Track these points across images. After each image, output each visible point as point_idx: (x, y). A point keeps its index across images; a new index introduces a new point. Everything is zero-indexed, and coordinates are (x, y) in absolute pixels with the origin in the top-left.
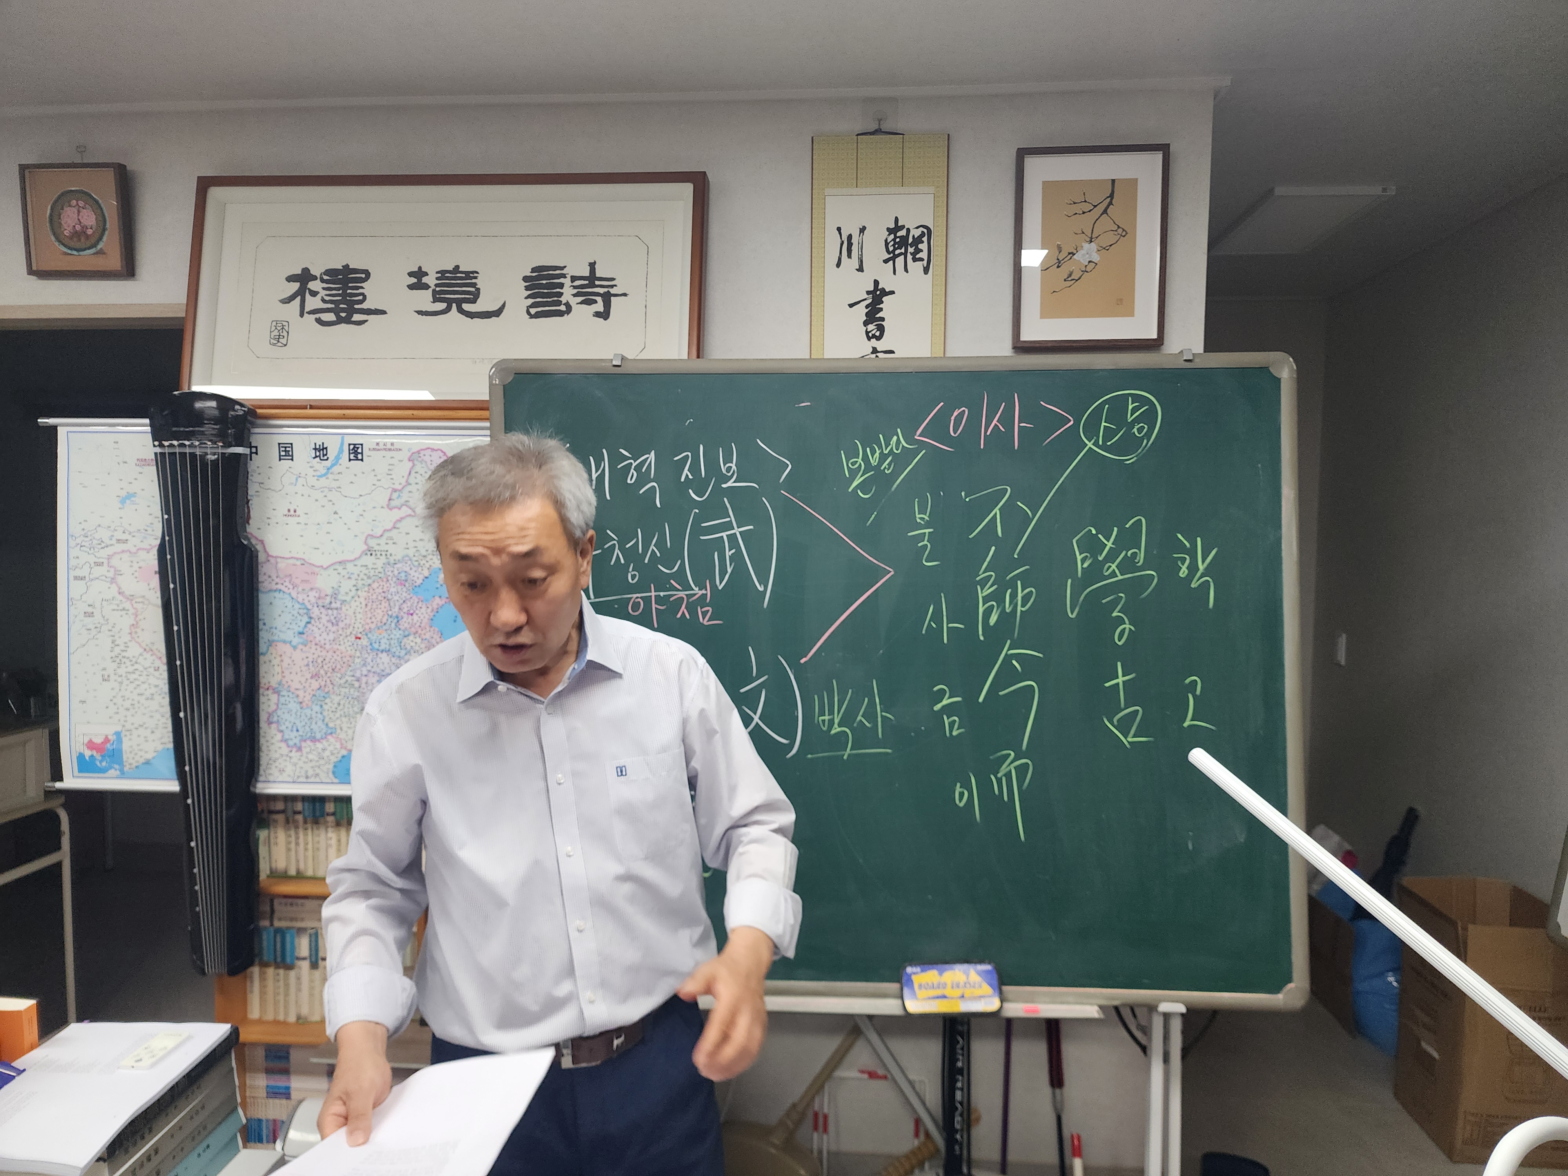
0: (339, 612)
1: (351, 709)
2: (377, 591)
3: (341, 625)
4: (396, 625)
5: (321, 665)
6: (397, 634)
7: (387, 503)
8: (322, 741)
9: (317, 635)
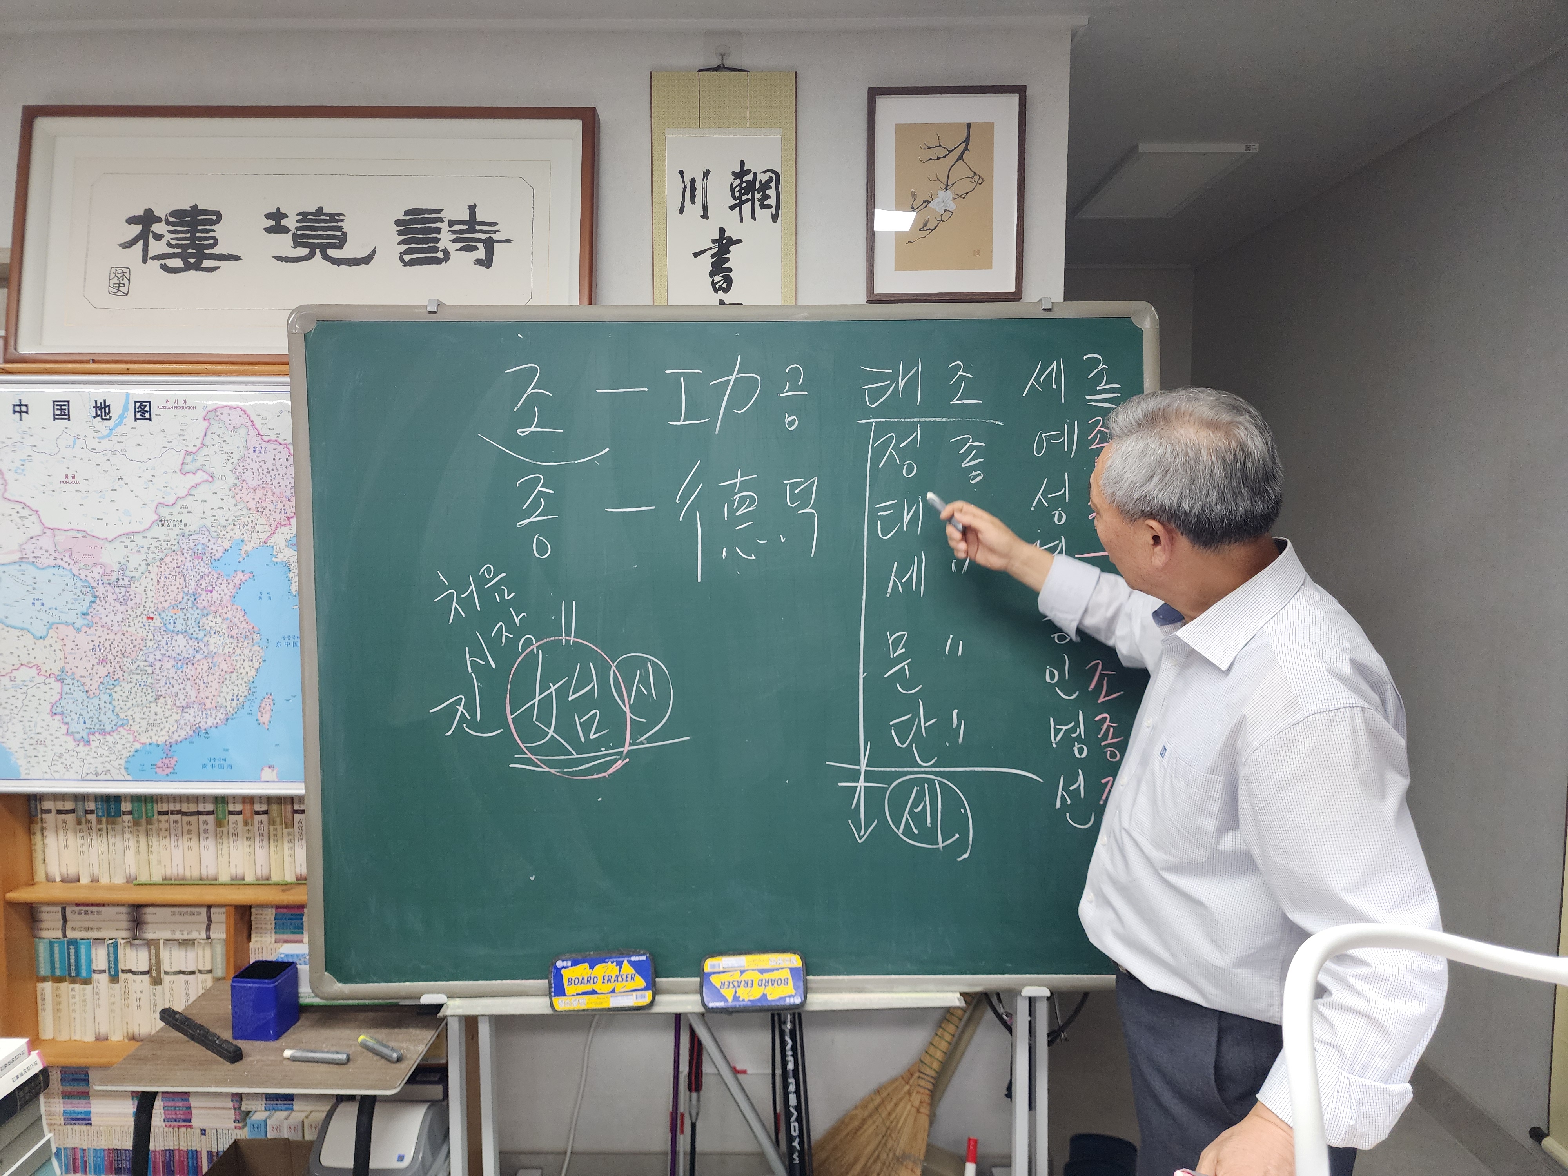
0: (128, 589)
1: (144, 697)
2: (170, 565)
3: (131, 604)
4: (193, 604)
5: (108, 650)
6: (195, 613)
7: (180, 467)
8: (111, 733)
9: (103, 616)
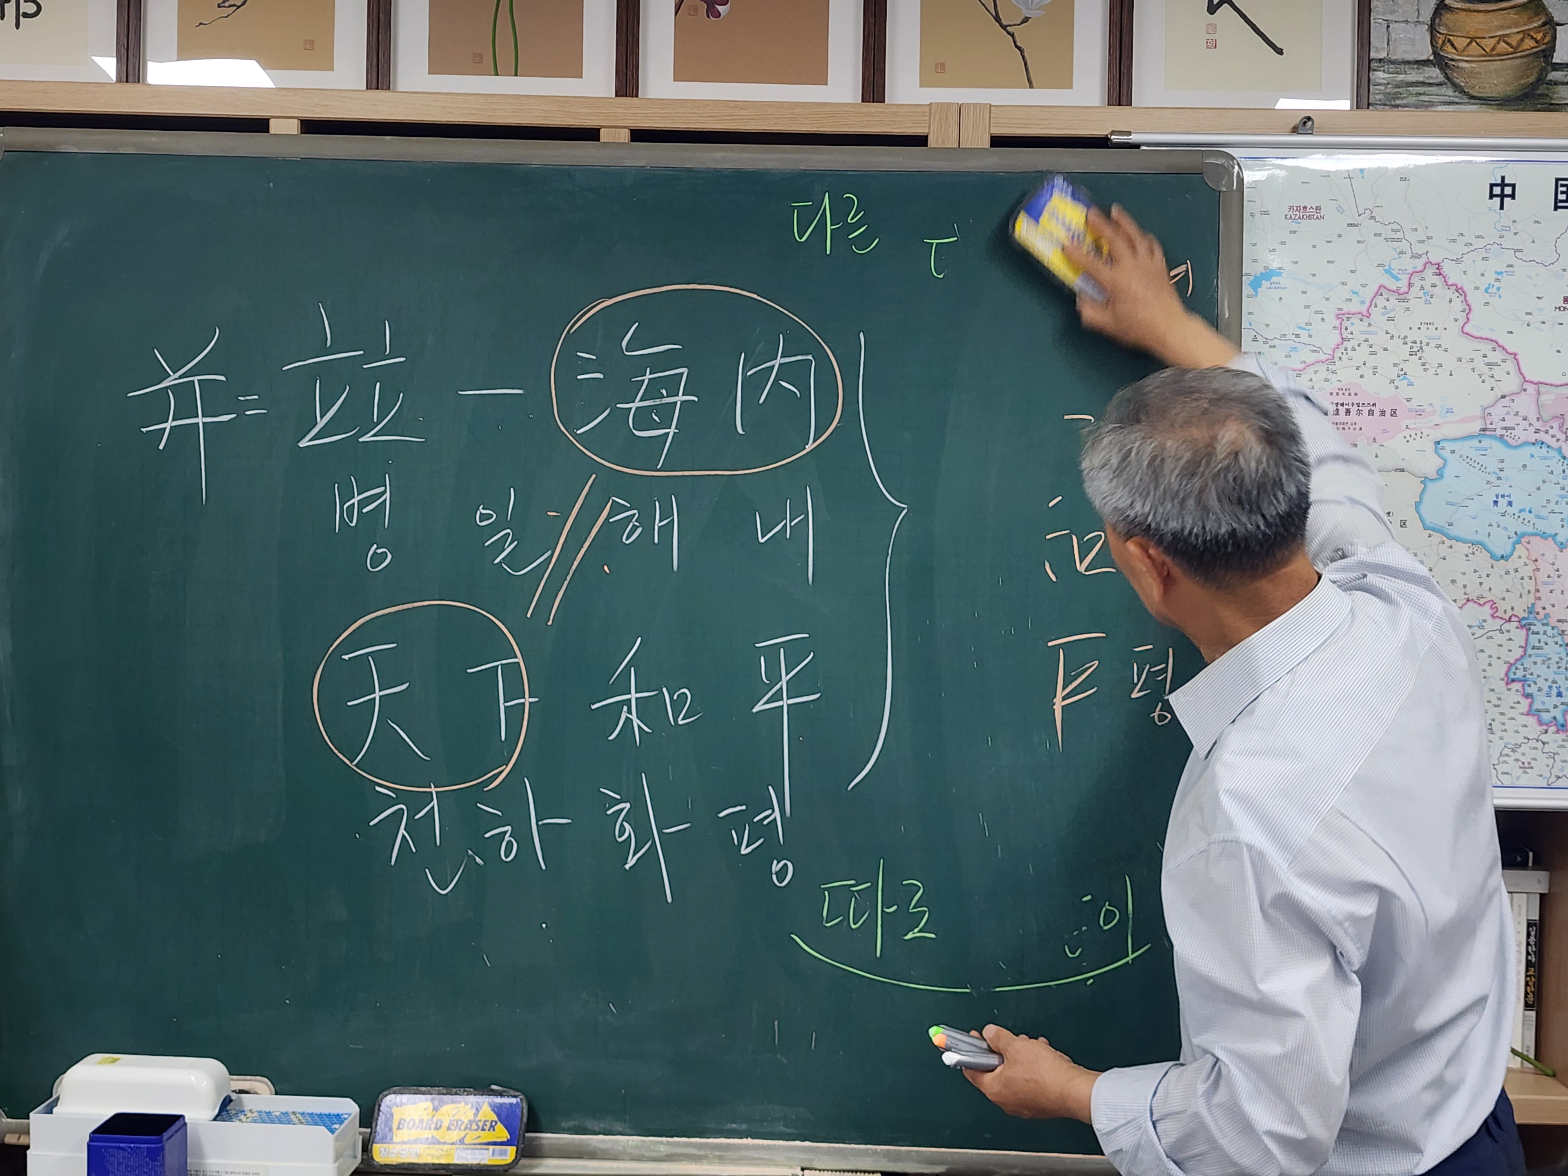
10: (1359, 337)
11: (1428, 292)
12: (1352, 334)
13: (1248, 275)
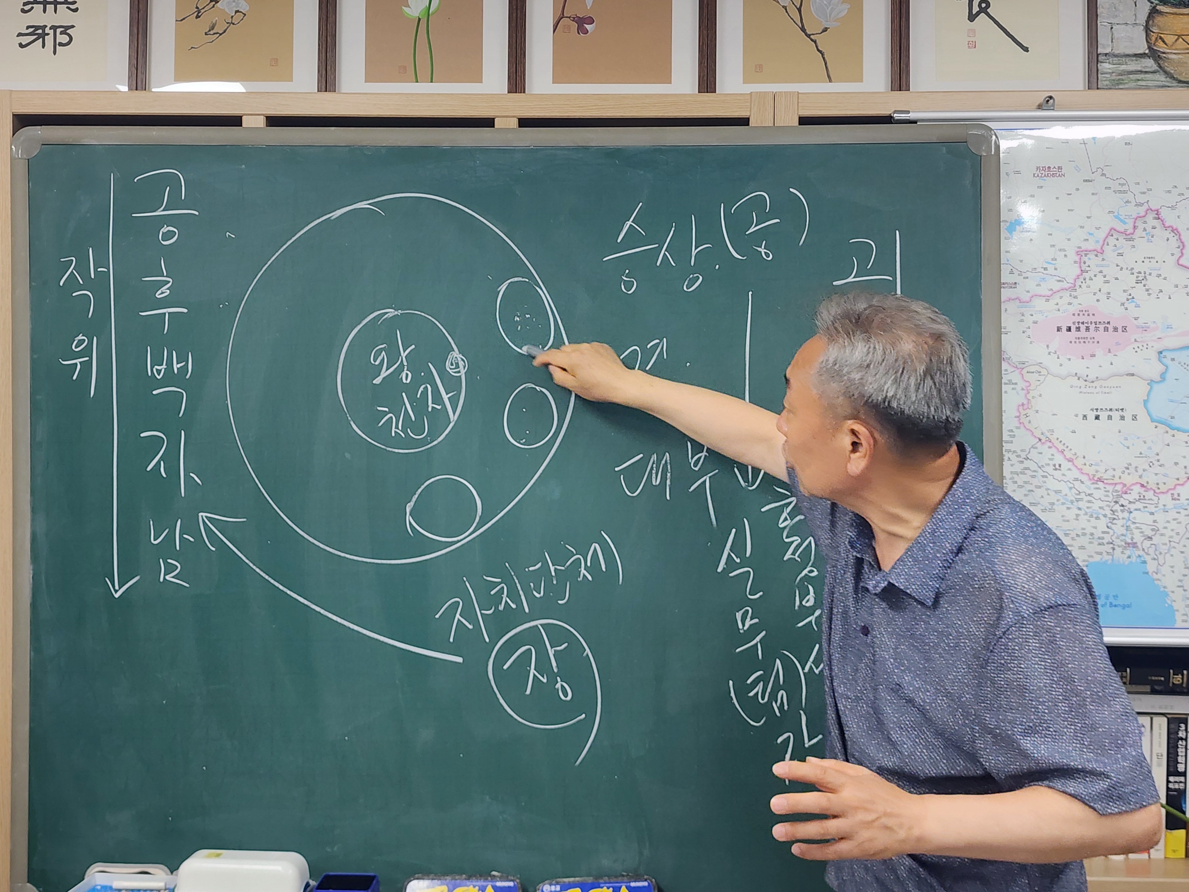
10: (1095, 270)
11: (1149, 233)
12: (1089, 266)
13: (1006, 221)
